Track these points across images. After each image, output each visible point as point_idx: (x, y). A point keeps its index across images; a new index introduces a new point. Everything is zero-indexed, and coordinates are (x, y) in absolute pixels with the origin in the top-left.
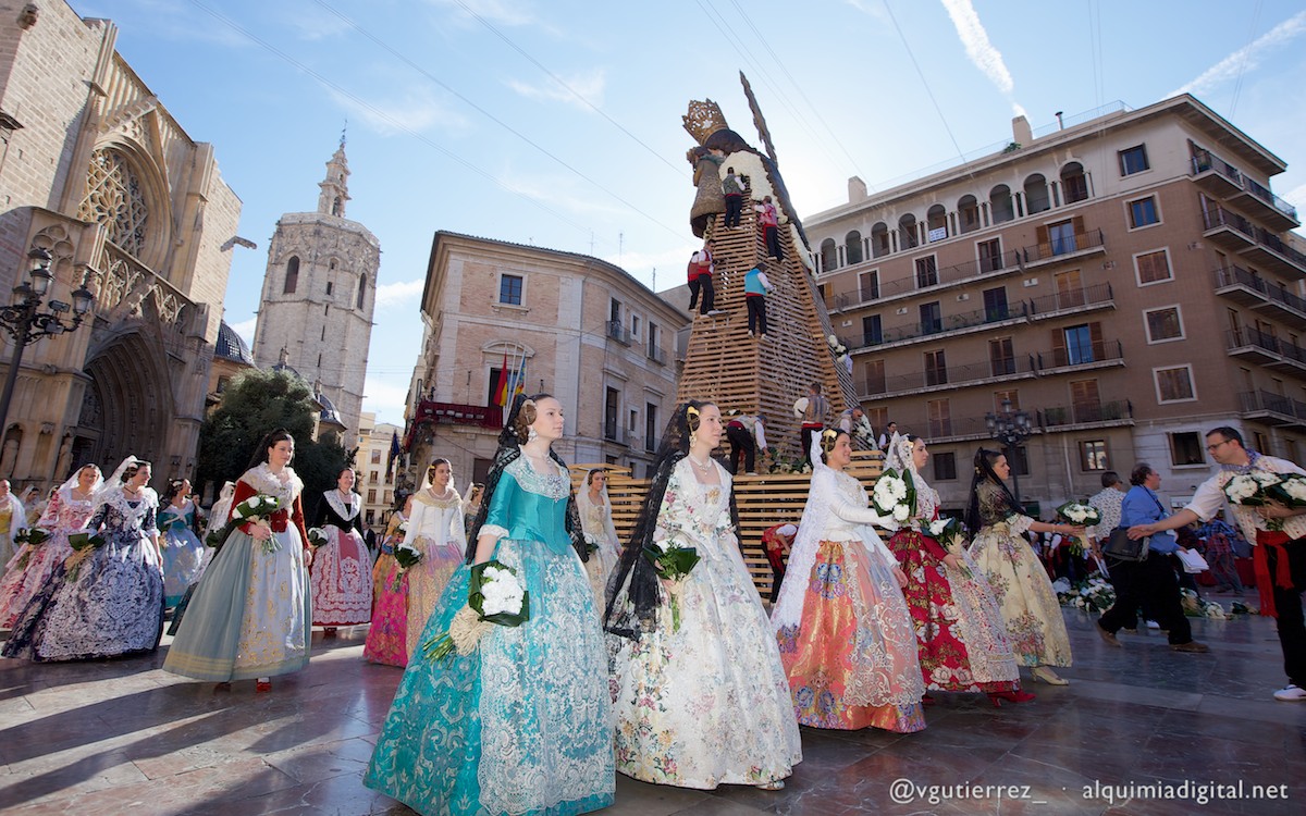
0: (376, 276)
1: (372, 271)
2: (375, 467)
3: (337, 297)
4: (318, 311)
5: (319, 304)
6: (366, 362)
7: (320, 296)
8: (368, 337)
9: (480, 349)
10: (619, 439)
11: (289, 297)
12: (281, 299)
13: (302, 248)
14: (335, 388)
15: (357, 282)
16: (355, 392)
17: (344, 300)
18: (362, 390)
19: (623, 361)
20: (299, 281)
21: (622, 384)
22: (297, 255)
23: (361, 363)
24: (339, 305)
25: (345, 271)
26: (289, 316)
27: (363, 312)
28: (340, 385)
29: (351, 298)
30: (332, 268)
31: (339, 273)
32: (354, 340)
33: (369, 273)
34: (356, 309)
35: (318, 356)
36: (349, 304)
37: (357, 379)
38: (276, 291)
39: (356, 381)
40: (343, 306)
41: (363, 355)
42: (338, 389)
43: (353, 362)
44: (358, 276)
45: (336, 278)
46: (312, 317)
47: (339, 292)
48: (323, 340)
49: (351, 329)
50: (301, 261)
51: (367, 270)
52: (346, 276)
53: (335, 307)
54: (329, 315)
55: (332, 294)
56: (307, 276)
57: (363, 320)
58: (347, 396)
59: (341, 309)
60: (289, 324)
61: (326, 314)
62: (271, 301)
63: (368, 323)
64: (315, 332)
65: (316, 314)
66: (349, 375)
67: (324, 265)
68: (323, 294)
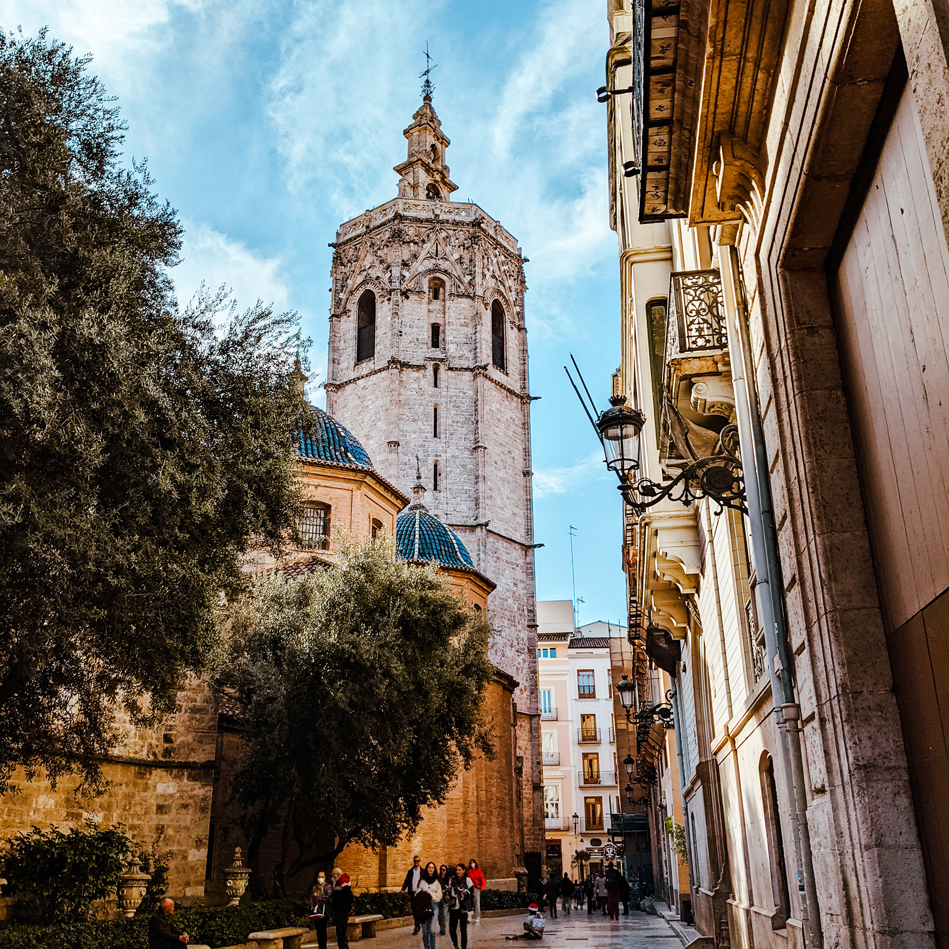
0: (522, 306)
1: (512, 297)
2: (587, 707)
3: (452, 349)
4: (418, 381)
5: (419, 368)
6: (527, 474)
7: (420, 353)
8: (526, 425)
11: (366, 367)
12: (353, 375)
13: (377, 272)
14: (473, 528)
15: (487, 316)
16: (519, 536)
17: (466, 351)
18: (529, 532)
20: (378, 333)
22: (370, 287)
23: (521, 478)
24: (456, 363)
25: (459, 296)
26: (370, 402)
27: (507, 374)
28: (482, 521)
29: (478, 345)
30: (436, 297)
31: (448, 303)
32: (497, 430)
33: (506, 301)
34: (490, 367)
35: (433, 467)
36: (476, 357)
37: (517, 511)
38: (344, 365)
39: (514, 514)
40: (465, 364)
41: (521, 460)
42: (478, 530)
43: (502, 474)
44: (486, 305)
45: (444, 313)
46: (409, 394)
47: (455, 337)
48: (435, 436)
49: (487, 408)
50: (377, 296)
51: (502, 294)
52: (463, 306)
53: (451, 369)
54: (442, 384)
55: (441, 345)
56: (389, 319)
57: (508, 390)
58: (501, 544)
59: (461, 369)
60: (371, 417)
61: (436, 386)
62: (338, 383)
63: (522, 397)
64: (420, 423)
65: (416, 386)
66: (499, 501)
67: (419, 293)
68: (425, 347)
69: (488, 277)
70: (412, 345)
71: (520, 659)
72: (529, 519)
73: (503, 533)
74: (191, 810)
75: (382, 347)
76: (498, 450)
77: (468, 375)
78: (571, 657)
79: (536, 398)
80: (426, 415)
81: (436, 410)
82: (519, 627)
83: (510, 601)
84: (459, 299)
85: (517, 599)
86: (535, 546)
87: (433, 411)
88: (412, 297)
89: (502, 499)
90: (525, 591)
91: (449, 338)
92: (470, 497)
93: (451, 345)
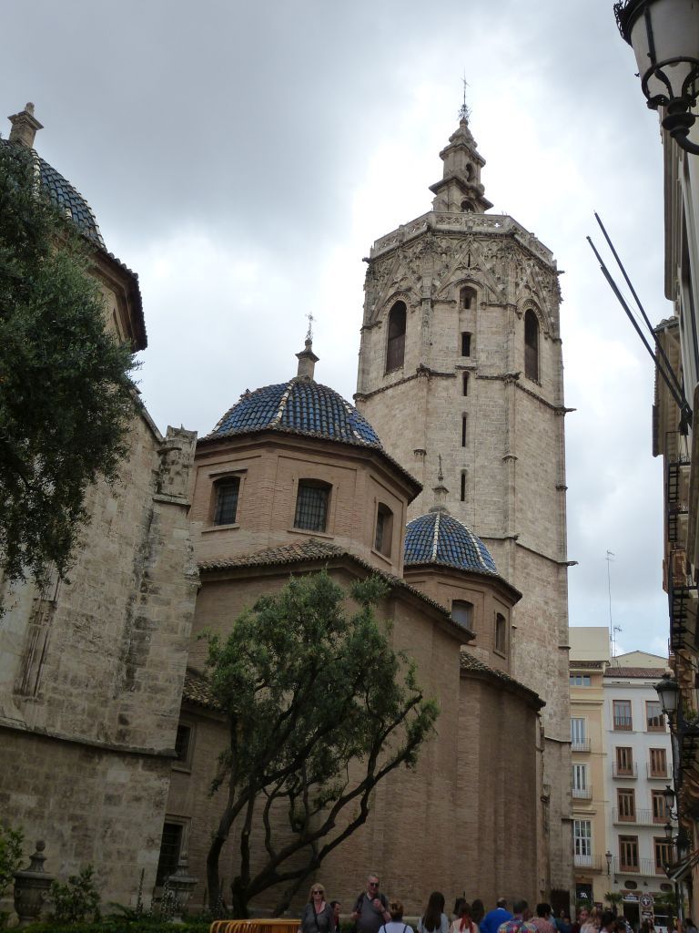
0: (557, 317)
1: (547, 307)
2: (624, 740)
3: (482, 357)
4: (447, 391)
5: (448, 376)
6: (562, 488)
8: (560, 438)
11: (395, 377)
12: (382, 386)
13: (409, 284)
14: (502, 541)
15: (520, 327)
17: (496, 360)
18: (562, 548)
20: (408, 342)
22: (401, 298)
24: (486, 372)
25: (491, 305)
26: (398, 411)
27: (540, 385)
28: (512, 534)
29: (510, 354)
30: (467, 306)
32: (529, 441)
33: (540, 311)
34: (522, 376)
35: (459, 477)
38: (373, 375)
39: (547, 529)
40: (496, 373)
41: (555, 474)
42: (507, 543)
43: (533, 487)
44: (519, 314)
45: (475, 322)
47: (485, 346)
48: (464, 445)
49: (518, 418)
51: (535, 304)
52: (495, 314)
53: (481, 378)
54: (472, 393)
55: (472, 354)
56: (419, 328)
57: (542, 401)
58: (530, 560)
59: (493, 377)
60: (399, 425)
61: (465, 394)
62: (367, 393)
63: (555, 409)
64: (448, 431)
65: (444, 394)
66: (530, 515)
67: (450, 302)
68: (455, 355)
69: (521, 286)
70: (442, 353)
71: (550, 682)
72: (562, 536)
73: (533, 549)
74: (144, 804)
75: (411, 355)
76: (529, 462)
77: (498, 385)
78: (605, 686)
79: (571, 410)
80: (455, 424)
81: (464, 419)
82: (550, 648)
83: (540, 620)
84: (492, 308)
85: (548, 617)
86: (567, 564)
87: (461, 420)
88: (443, 306)
89: (534, 513)
90: (556, 611)
91: (480, 347)
92: (499, 509)
93: (481, 354)
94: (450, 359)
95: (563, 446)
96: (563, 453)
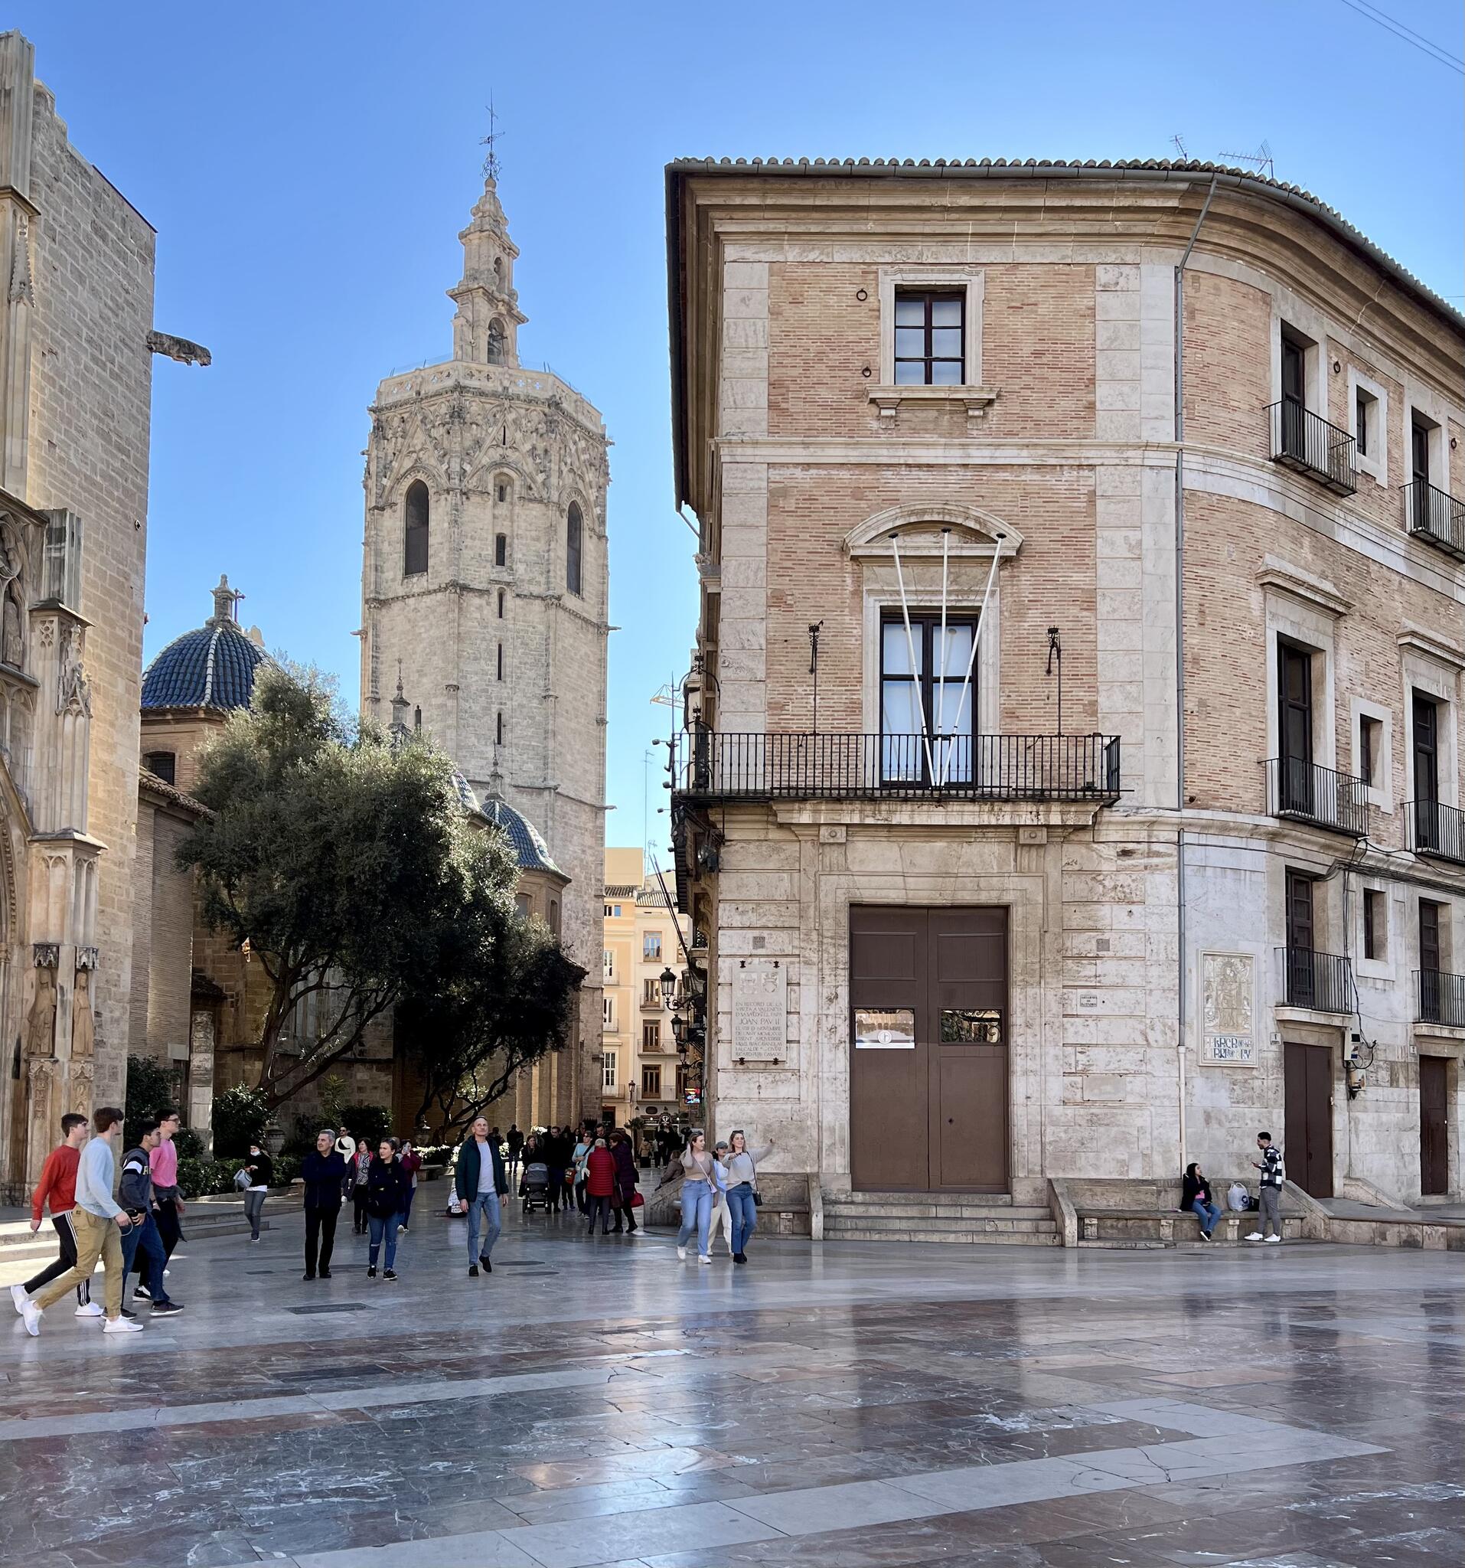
0: (603, 506)
1: (593, 495)
3: (520, 569)
4: (480, 608)
5: (481, 592)
6: (602, 722)
7: (481, 572)
8: (602, 663)
9: (843, 550)
10: (1327, 808)
11: (416, 583)
12: (401, 591)
13: (430, 459)
14: (539, 791)
15: (562, 526)
16: (588, 797)
17: (536, 573)
18: (601, 791)
19: (1327, 546)
20: (432, 540)
21: (1327, 624)
22: (421, 476)
23: (593, 728)
24: (525, 589)
25: (530, 500)
26: (423, 629)
27: (583, 599)
28: (551, 783)
29: (552, 568)
30: (502, 499)
31: (517, 509)
32: (569, 671)
33: (585, 502)
34: (564, 594)
35: (495, 717)
36: (548, 583)
37: (587, 767)
38: (389, 574)
39: (586, 771)
40: (536, 590)
41: (595, 706)
42: (545, 792)
43: (573, 725)
44: (562, 511)
45: (512, 521)
46: (470, 624)
47: (524, 555)
48: (499, 679)
49: (559, 645)
50: (431, 491)
51: (580, 493)
52: (534, 513)
53: (519, 595)
54: (508, 615)
55: (507, 562)
56: (446, 525)
57: (584, 620)
58: (569, 807)
59: (532, 596)
60: (425, 648)
61: (501, 616)
62: (381, 598)
63: (599, 627)
64: (482, 662)
65: (478, 615)
66: (569, 757)
67: (482, 493)
68: (489, 565)
69: (564, 472)
70: (474, 562)
71: (585, 932)
72: (602, 777)
73: (572, 795)
75: (437, 560)
76: (570, 696)
77: (538, 605)
79: (615, 628)
80: (489, 651)
81: (500, 647)
82: (586, 898)
83: (577, 870)
84: (531, 505)
85: (584, 867)
86: (605, 809)
87: (497, 648)
88: (474, 499)
89: (573, 755)
91: (518, 556)
92: (538, 754)
93: (518, 565)
94: (483, 572)
95: (605, 673)
96: (605, 681)
